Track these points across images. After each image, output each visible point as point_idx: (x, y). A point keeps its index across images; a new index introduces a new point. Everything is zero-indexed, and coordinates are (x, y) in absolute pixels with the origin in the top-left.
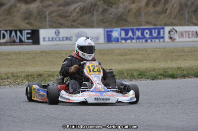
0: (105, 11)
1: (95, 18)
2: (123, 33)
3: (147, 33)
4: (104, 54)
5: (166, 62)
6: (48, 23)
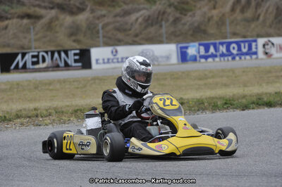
0: (176, 20)
1: (164, 30)
2: (202, 49)
4: (178, 78)
5: (261, 85)
6: (101, 39)
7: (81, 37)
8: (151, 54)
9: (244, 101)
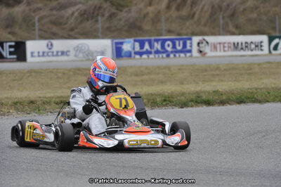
0: (112, 16)
1: (99, 25)
2: (137, 45)
5: (197, 83)
6: (37, 32)
7: (16, 29)
8: (87, 48)
9: (183, 99)
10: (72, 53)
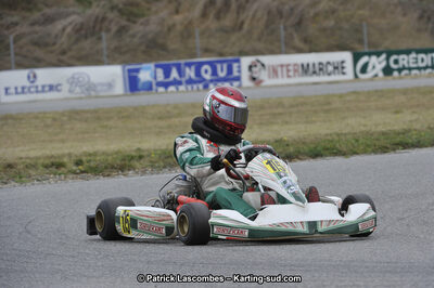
0: (122, 30)
1: (104, 44)
2: (160, 73)
3: (206, 72)
6: (13, 58)
8: (87, 79)
10: (65, 87)
